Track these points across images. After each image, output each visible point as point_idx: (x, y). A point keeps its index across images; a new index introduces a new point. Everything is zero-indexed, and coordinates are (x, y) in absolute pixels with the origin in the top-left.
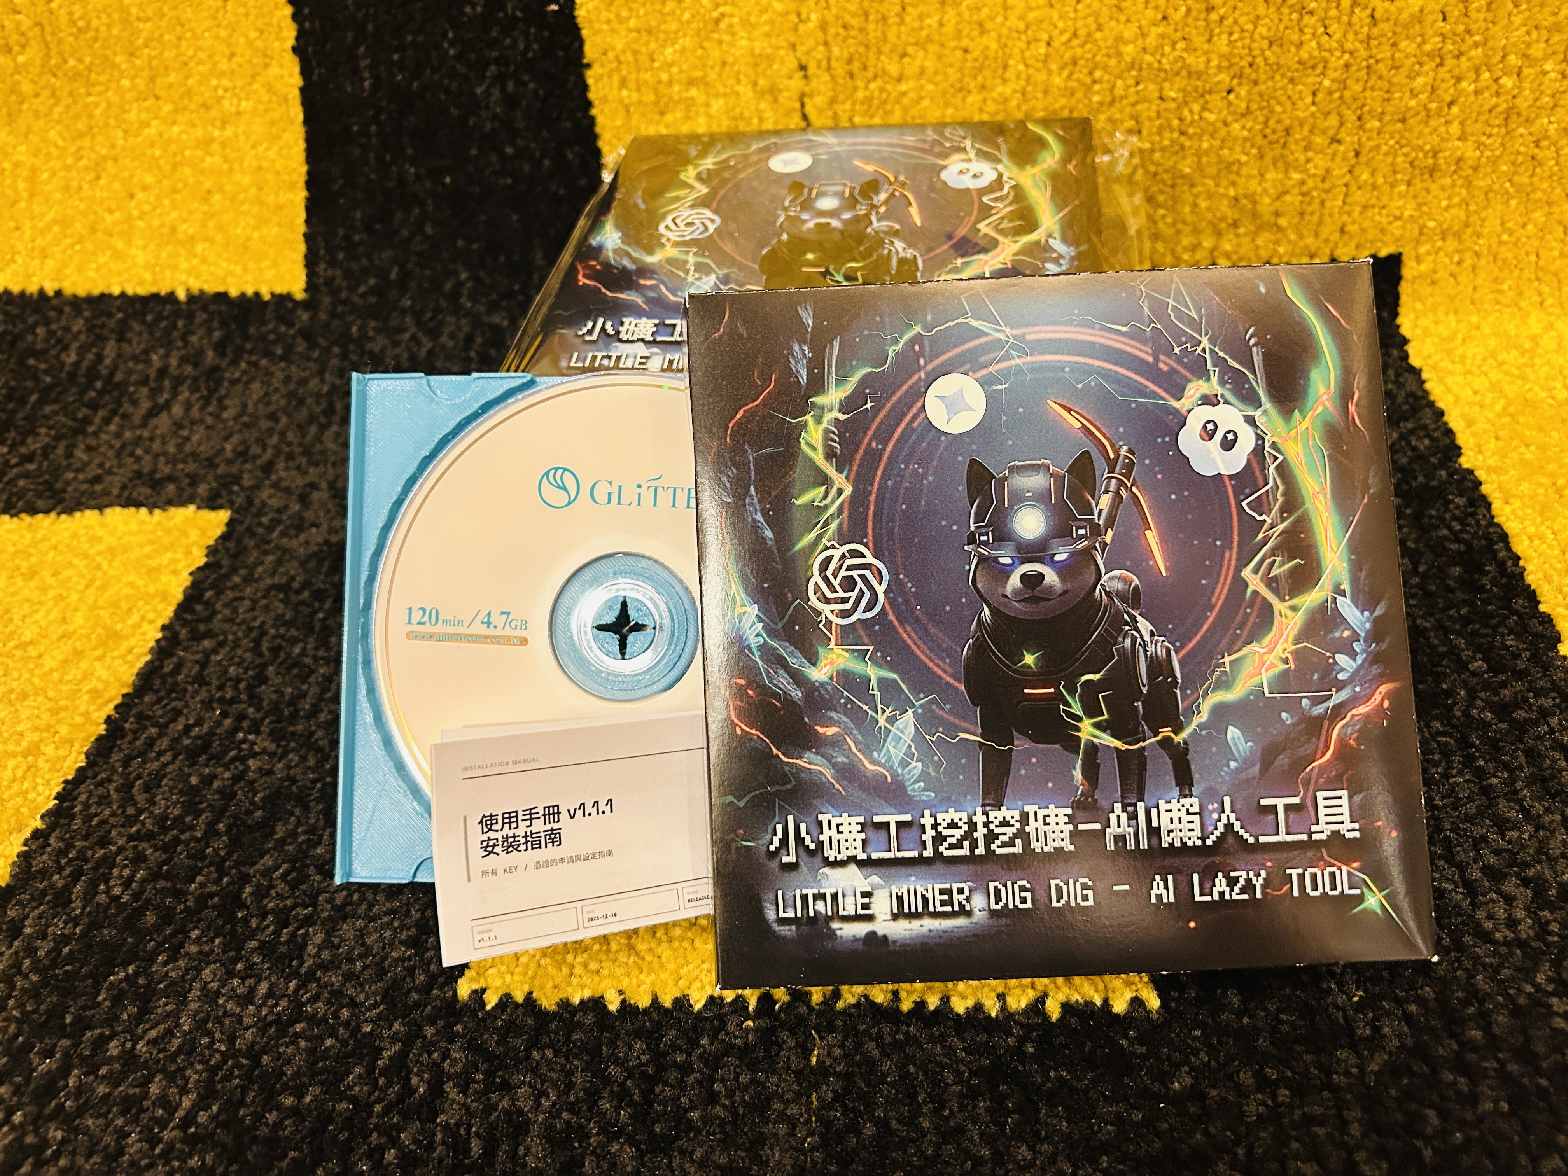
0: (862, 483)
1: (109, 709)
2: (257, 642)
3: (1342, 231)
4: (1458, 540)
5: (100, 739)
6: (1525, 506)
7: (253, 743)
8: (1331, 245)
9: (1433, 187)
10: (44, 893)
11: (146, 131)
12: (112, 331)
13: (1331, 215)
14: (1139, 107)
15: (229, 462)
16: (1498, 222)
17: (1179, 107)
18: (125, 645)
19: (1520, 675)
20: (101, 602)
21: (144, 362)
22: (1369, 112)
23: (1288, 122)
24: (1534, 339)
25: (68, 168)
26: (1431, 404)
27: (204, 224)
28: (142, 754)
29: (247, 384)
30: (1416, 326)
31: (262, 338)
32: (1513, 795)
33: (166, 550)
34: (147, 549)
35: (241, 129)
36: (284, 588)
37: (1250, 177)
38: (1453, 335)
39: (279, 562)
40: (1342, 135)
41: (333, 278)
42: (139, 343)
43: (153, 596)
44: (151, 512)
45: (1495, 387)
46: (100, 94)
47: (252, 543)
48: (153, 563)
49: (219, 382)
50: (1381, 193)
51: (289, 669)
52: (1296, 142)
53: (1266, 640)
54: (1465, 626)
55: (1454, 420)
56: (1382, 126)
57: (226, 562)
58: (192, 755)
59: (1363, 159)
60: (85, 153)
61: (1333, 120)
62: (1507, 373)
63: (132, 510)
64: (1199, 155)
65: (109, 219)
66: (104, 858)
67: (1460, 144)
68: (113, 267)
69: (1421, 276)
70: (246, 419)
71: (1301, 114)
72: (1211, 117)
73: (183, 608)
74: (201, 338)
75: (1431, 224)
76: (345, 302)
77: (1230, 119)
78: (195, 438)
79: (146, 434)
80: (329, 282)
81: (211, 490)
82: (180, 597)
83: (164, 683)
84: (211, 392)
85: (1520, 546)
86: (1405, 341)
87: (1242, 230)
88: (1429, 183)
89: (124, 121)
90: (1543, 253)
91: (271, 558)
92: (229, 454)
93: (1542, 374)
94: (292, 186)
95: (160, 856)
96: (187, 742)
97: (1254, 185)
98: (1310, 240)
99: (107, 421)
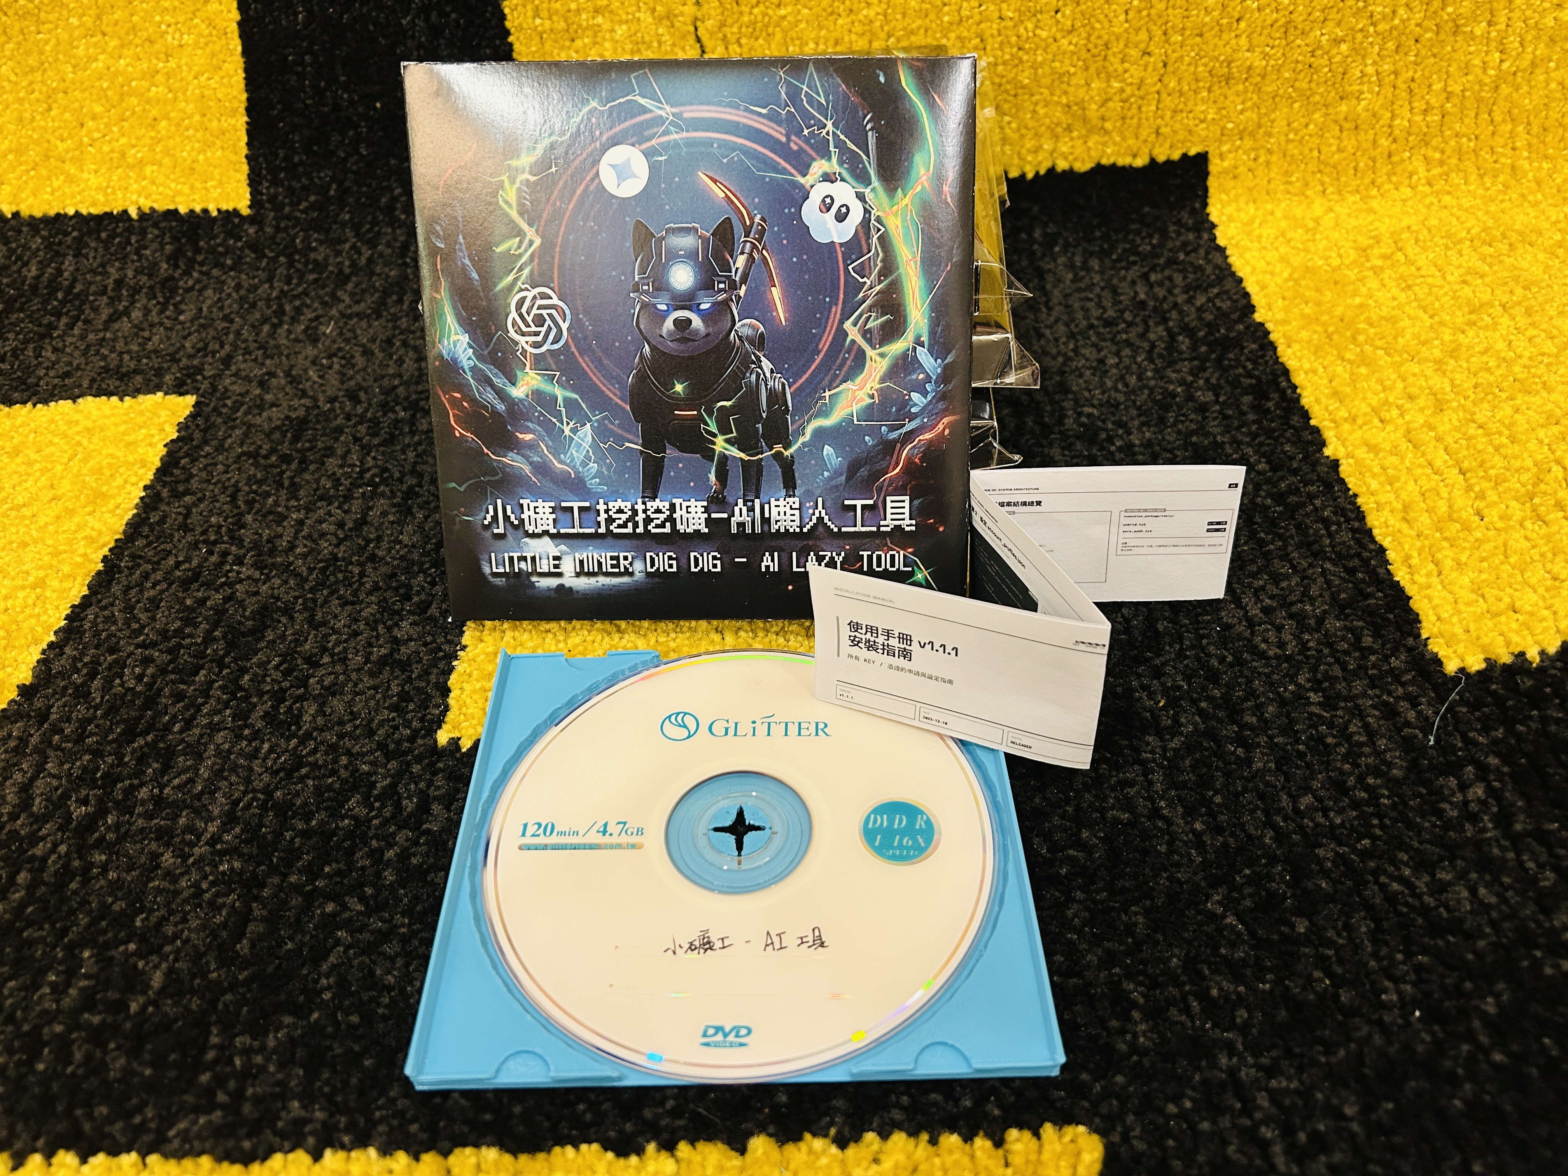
1: (105, 551)
2: (234, 498)
3: (1158, 133)
4: (1249, 375)
5: (99, 573)
6: (1303, 348)
7: (239, 573)
8: (1149, 146)
9: (1229, 93)
10: (65, 688)
11: (94, 65)
12: (69, 247)
13: (1147, 119)
14: (983, 26)
15: (190, 357)
16: (1285, 122)
17: (1015, 26)
18: (112, 504)
19: (1295, 472)
20: (85, 471)
21: (100, 274)
22: (1173, 27)
23: (1106, 37)
24: (1317, 221)
25: (21, 101)
26: (1233, 274)
27: (152, 149)
28: (140, 585)
29: (200, 291)
30: (1222, 214)
31: (212, 251)
32: (1285, 557)
33: (141, 427)
34: (122, 428)
35: (184, 61)
36: (254, 455)
37: (1078, 86)
38: (1252, 221)
39: (246, 435)
40: (1151, 48)
41: (275, 196)
42: (95, 258)
43: (134, 464)
44: (121, 400)
45: (1284, 259)
46: (50, 31)
47: (219, 420)
48: (130, 438)
49: (174, 291)
50: (1187, 100)
51: (264, 516)
52: (1114, 54)
53: (858, 380)
54: (1254, 439)
55: (1250, 286)
56: (1184, 40)
57: (197, 435)
58: (185, 584)
59: (1170, 68)
60: (36, 87)
61: (1143, 36)
62: (1293, 248)
63: (104, 398)
64: (1034, 67)
65: (61, 146)
66: (116, 661)
67: (1248, 54)
68: (67, 190)
69: (1225, 172)
70: (202, 321)
71: (1116, 30)
72: (1044, 34)
73: (163, 472)
74: (154, 252)
75: (1230, 126)
76: (288, 218)
77: (1058, 35)
78: (156, 339)
79: (108, 335)
80: (272, 199)
81: (176, 378)
82: (158, 464)
83: (152, 530)
84: (167, 300)
85: (1298, 378)
86: (1213, 226)
87: (1075, 134)
88: (1225, 90)
89: (74, 57)
90: (1324, 149)
91: (238, 432)
92: (190, 351)
93: (1321, 247)
94: (234, 111)
95: (166, 657)
96: (178, 573)
97: (1082, 93)
98: (1131, 142)
99: (71, 326)
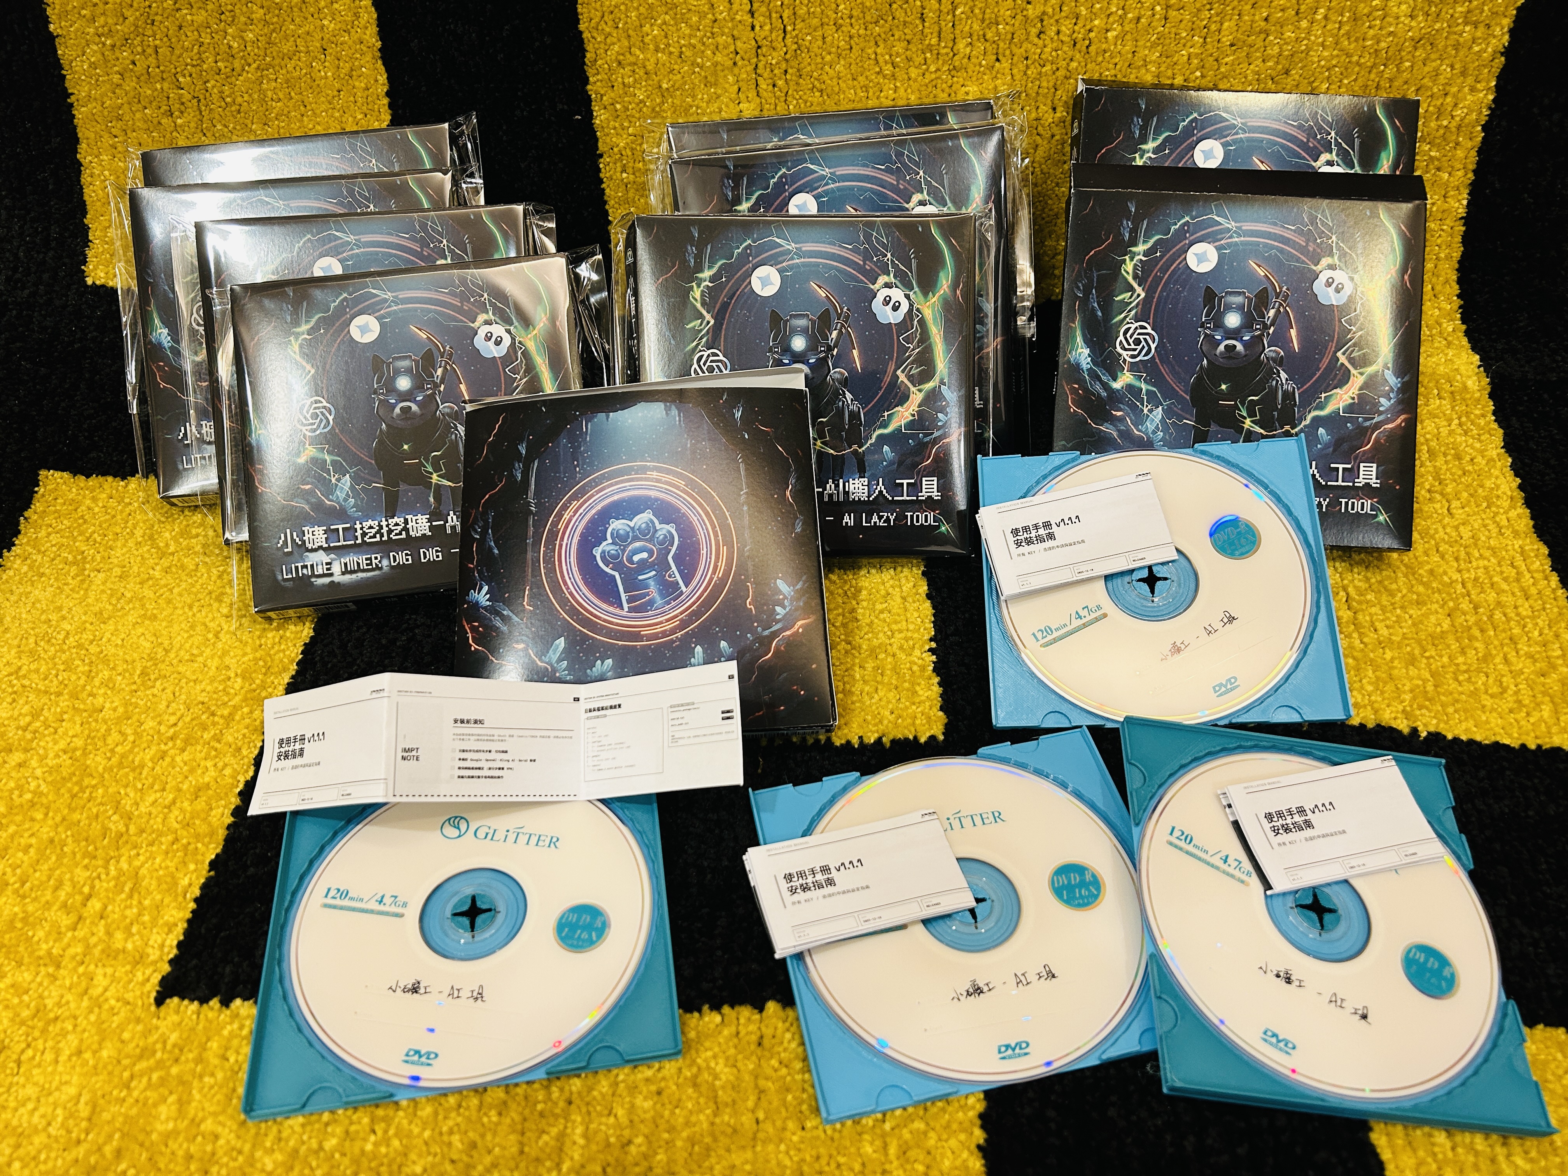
0: (1150, 293)
53: (1345, 388)
